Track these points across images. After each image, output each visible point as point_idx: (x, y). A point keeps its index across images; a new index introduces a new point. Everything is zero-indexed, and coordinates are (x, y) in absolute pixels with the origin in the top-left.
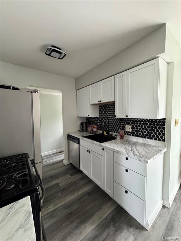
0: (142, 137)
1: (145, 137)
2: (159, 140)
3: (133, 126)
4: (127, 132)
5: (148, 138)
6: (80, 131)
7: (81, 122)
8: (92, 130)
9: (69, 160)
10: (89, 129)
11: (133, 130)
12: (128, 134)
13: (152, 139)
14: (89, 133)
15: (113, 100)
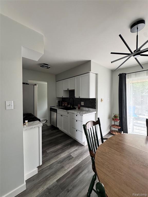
0: (88, 107)
1: (89, 108)
2: (94, 108)
3: (84, 102)
4: (82, 105)
5: (90, 108)
6: (58, 106)
7: (58, 100)
8: (65, 105)
9: (50, 123)
10: (63, 105)
11: (84, 104)
12: (82, 107)
13: (91, 108)
14: (63, 107)
15: (74, 89)
